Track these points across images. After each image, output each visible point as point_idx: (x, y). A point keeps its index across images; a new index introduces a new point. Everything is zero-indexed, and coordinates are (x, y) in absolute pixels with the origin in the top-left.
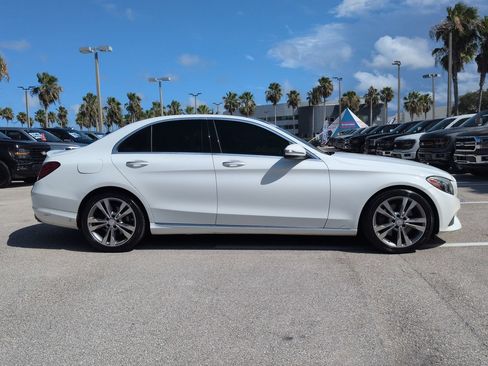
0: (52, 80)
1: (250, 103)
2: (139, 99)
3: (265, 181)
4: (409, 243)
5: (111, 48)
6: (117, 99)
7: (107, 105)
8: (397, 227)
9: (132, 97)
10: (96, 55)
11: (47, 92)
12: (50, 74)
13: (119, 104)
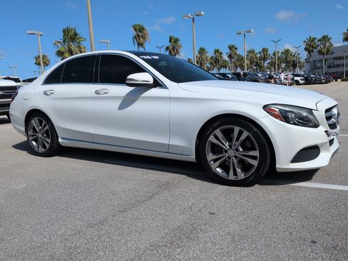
0: (176, 40)
1: (327, 44)
2: (236, 49)
3: (122, 107)
4: (241, 176)
5: (203, 13)
6: (221, 50)
7: (214, 55)
8: (229, 158)
9: (231, 48)
10: (193, 18)
11: (173, 49)
12: (175, 37)
13: (221, 53)
